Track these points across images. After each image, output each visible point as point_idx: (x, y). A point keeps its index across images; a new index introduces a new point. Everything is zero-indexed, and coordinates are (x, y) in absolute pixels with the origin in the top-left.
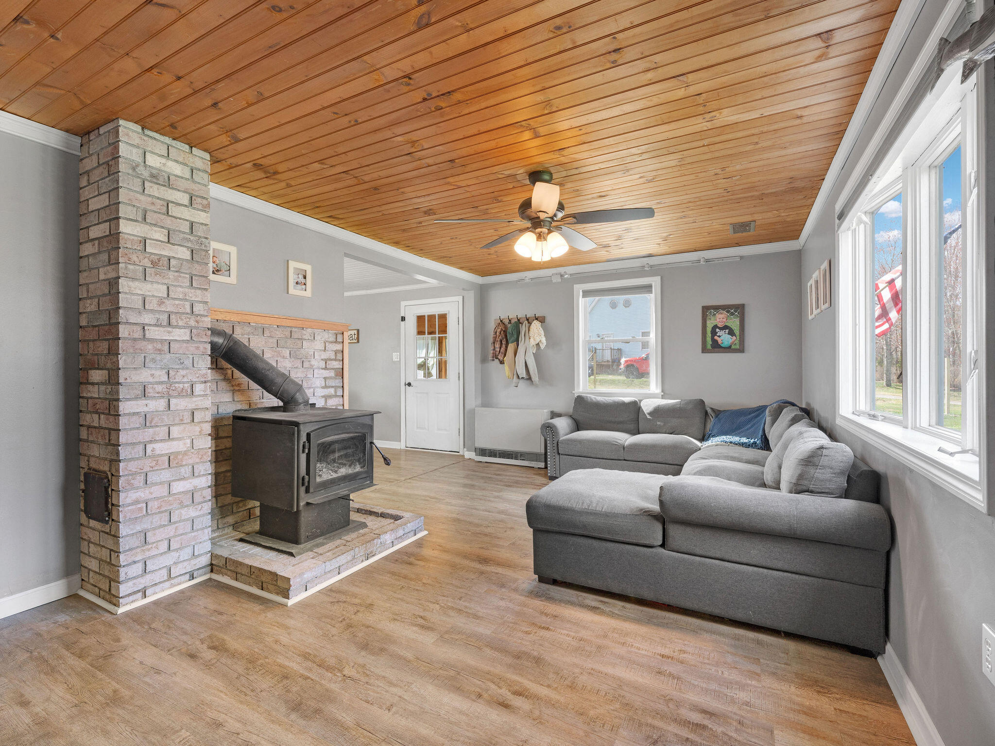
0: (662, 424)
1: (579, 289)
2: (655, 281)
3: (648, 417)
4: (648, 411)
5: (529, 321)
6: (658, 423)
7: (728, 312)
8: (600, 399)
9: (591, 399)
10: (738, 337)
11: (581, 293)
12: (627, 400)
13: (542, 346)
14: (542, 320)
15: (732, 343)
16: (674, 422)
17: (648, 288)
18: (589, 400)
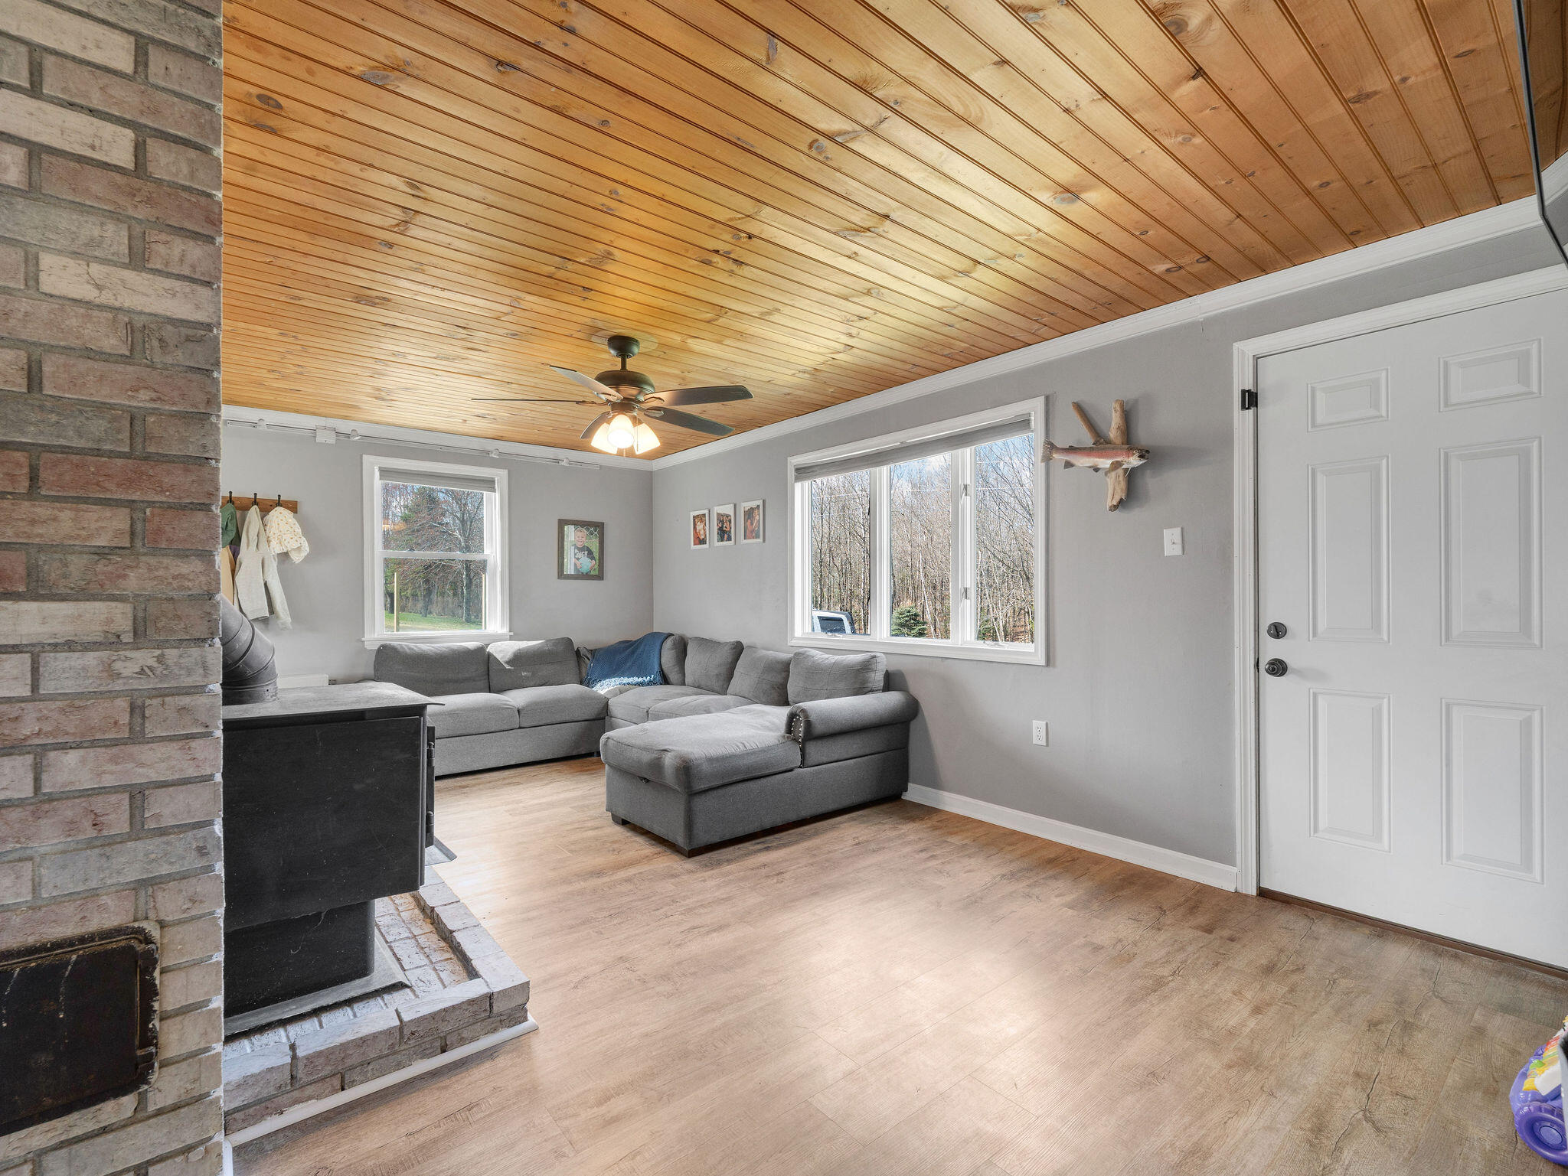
0: (529, 674)
1: (372, 465)
2: (500, 476)
3: (507, 667)
4: (506, 659)
5: (266, 507)
6: (524, 674)
7: (588, 529)
8: (425, 647)
9: (410, 649)
10: (597, 561)
11: (377, 474)
12: (471, 645)
13: (297, 558)
14: (293, 507)
15: (591, 568)
16: (546, 671)
17: (489, 484)
18: (408, 651)
